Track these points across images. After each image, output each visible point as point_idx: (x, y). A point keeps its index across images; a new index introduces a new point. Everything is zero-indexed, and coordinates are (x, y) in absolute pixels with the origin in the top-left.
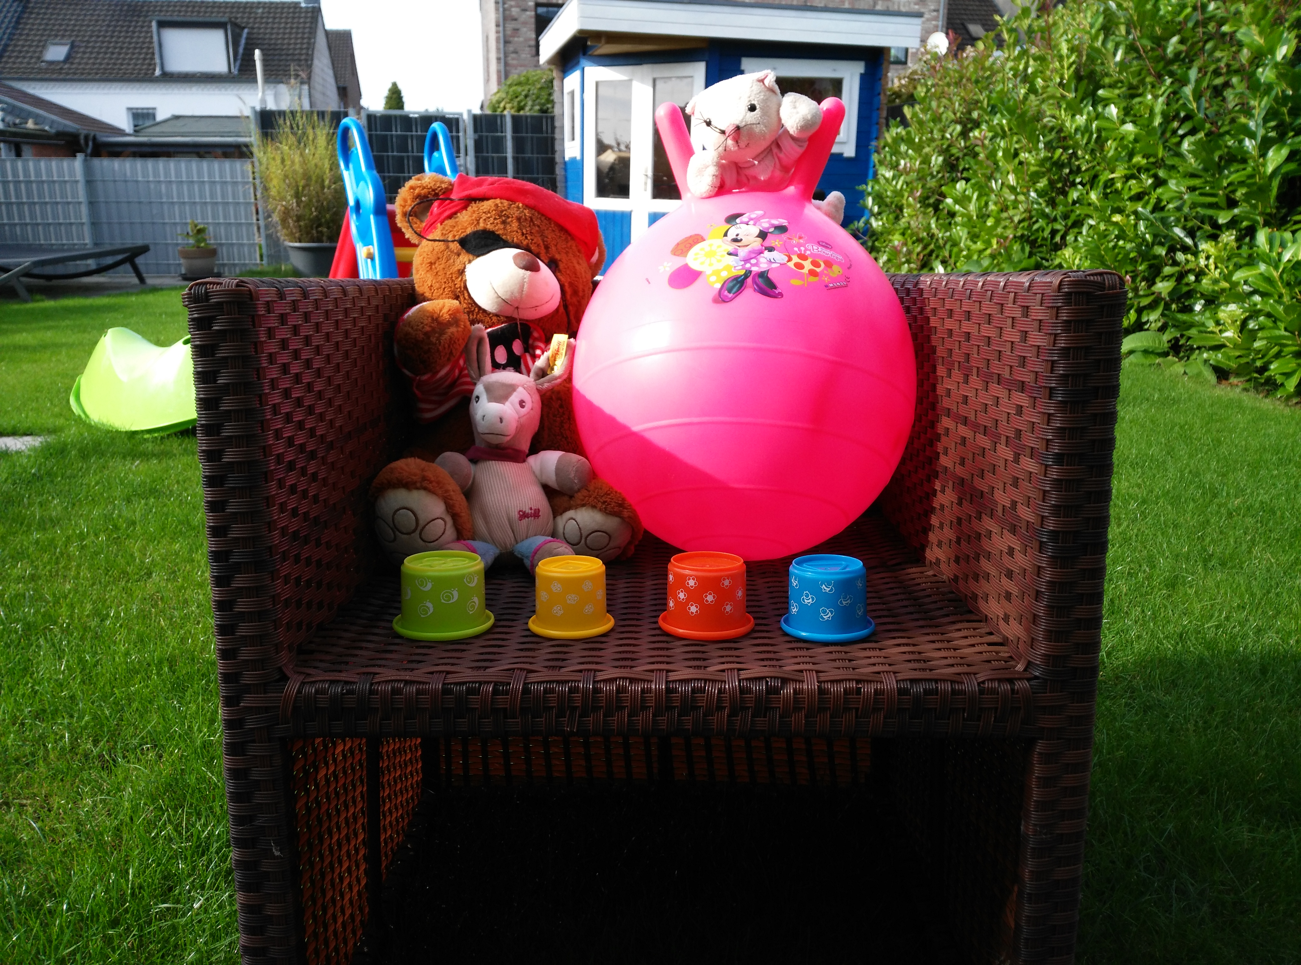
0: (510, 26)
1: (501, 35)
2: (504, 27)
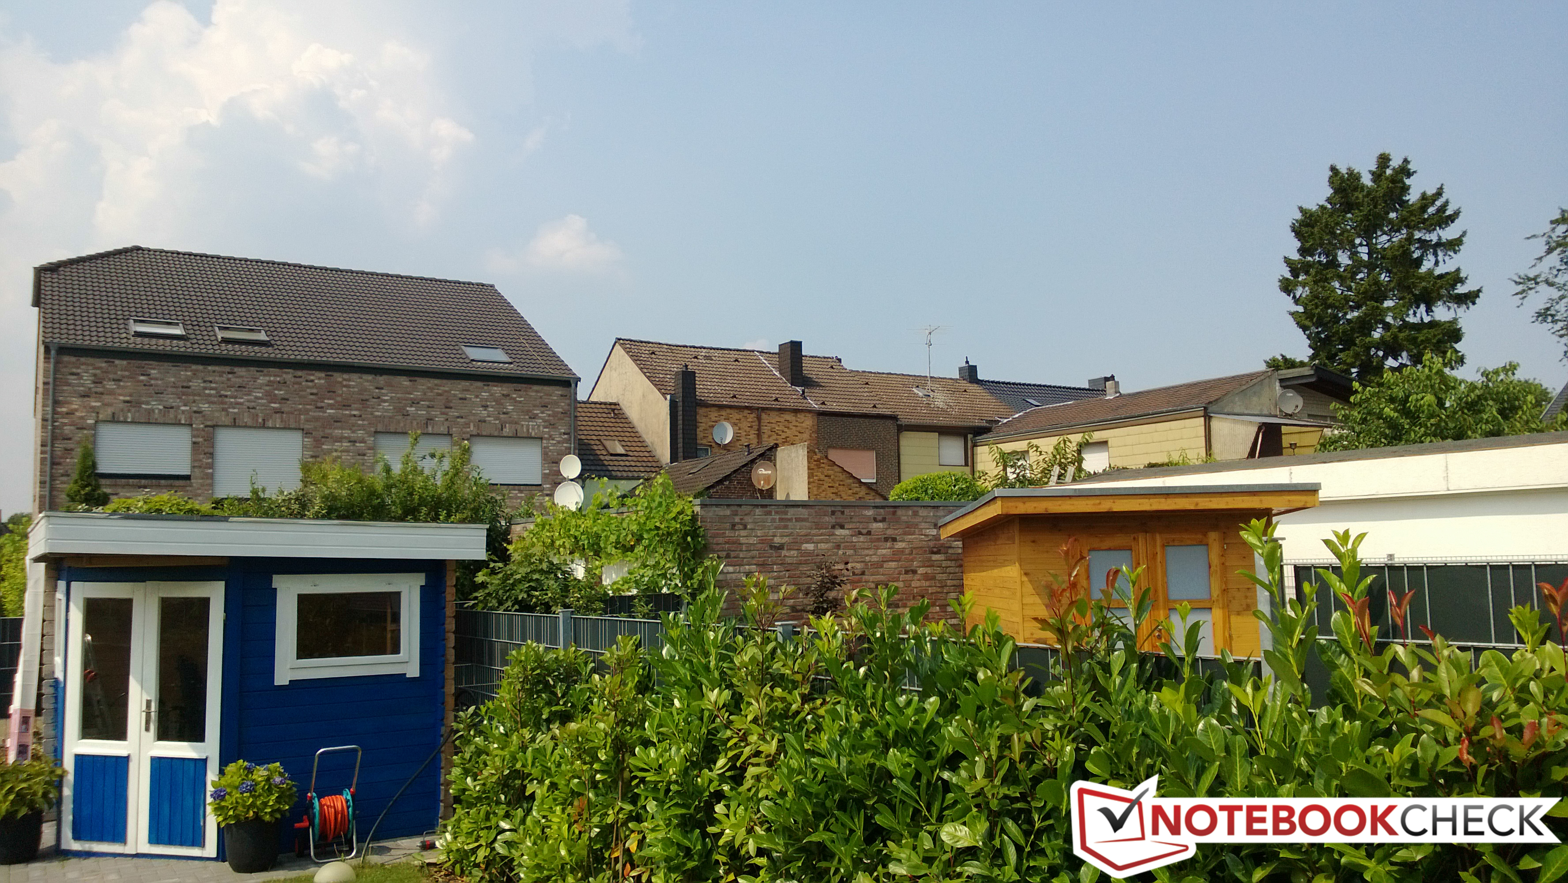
0: (60, 446)
1: (48, 456)
2: (52, 446)
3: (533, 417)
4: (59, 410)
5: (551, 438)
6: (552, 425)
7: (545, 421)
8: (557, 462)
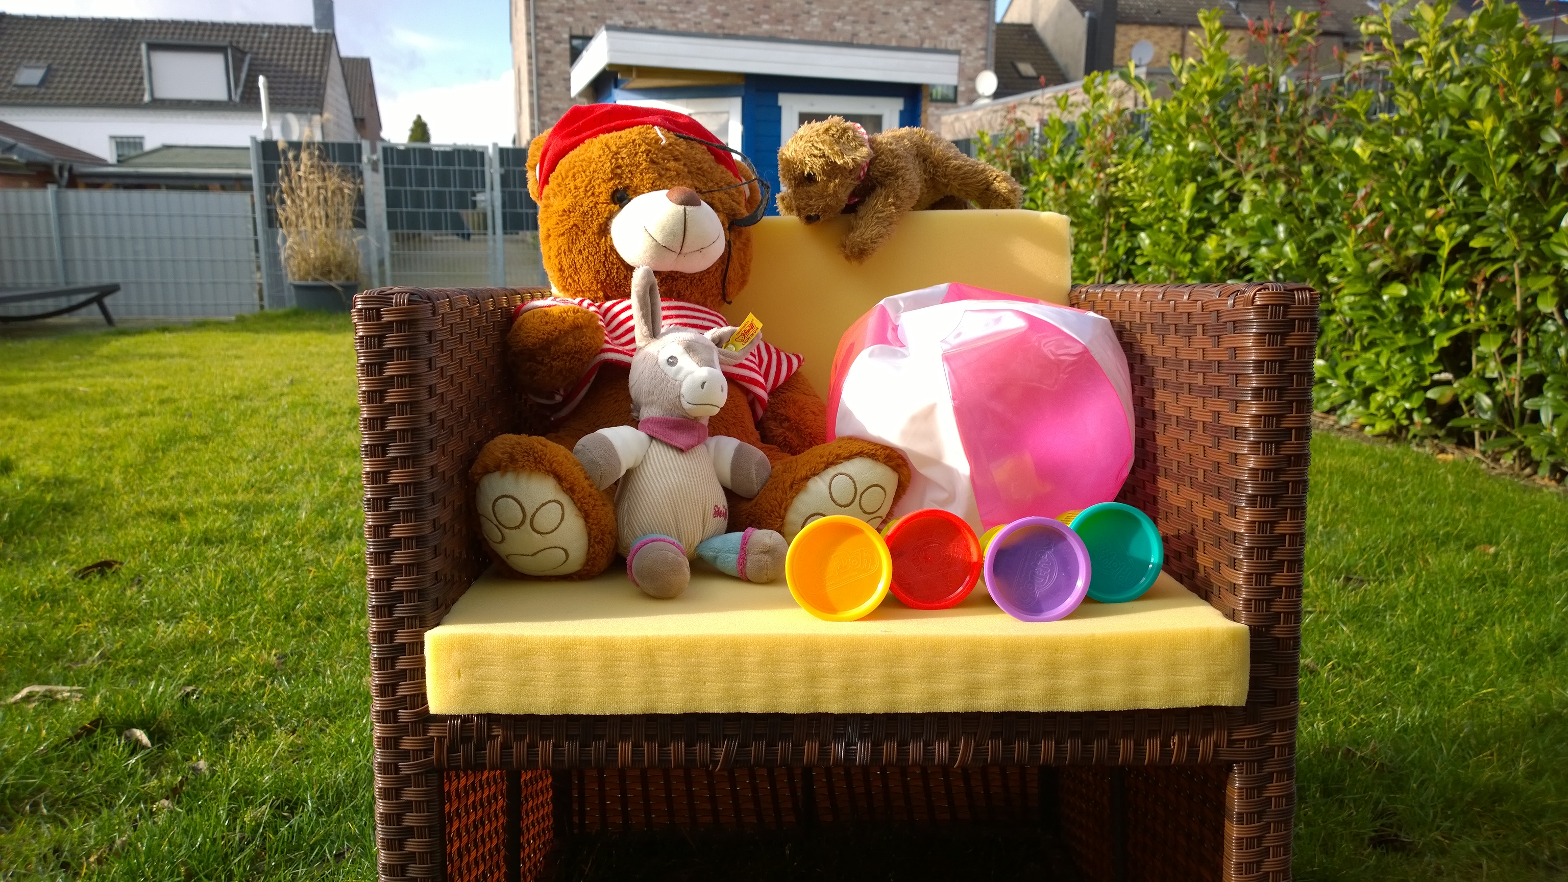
0: (543, 58)
1: (534, 67)
2: (537, 59)
3: (952, 32)
4: (539, 24)
5: (968, 54)
6: (969, 41)
7: (963, 36)
8: (973, 79)
